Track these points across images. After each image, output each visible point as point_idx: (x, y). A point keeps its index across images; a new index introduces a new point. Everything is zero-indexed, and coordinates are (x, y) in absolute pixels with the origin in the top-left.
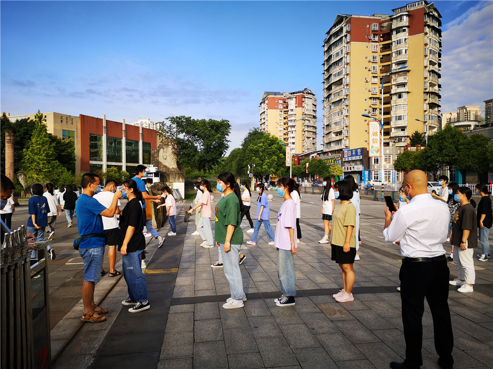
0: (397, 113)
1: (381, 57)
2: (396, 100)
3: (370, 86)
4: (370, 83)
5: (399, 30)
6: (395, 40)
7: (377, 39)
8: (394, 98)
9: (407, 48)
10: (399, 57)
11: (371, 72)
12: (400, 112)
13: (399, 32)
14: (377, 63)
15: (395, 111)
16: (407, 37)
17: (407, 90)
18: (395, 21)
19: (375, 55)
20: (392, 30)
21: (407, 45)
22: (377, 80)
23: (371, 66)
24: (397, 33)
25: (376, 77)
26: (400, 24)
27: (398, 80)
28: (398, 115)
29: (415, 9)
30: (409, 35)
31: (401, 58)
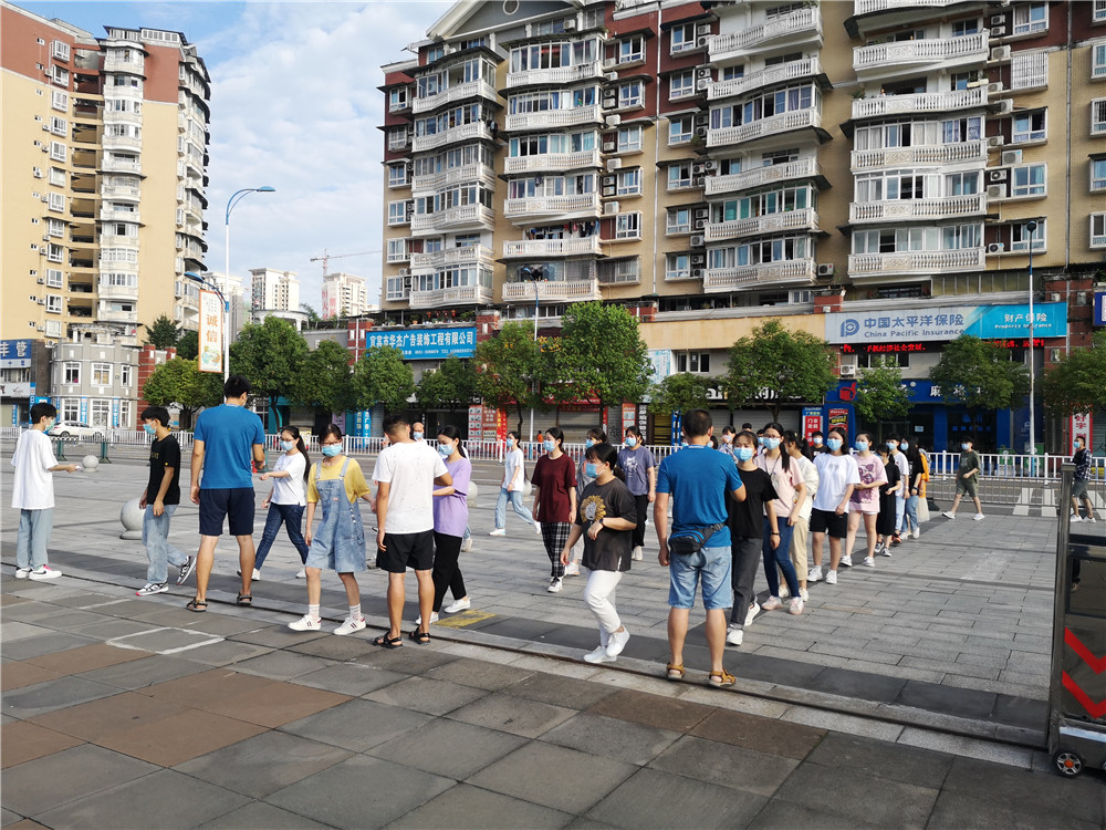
0: (114, 266)
1: (74, 126)
2: (111, 238)
3: (46, 191)
4: (47, 181)
5: (119, 78)
6: (111, 98)
7: (65, 80)
8: (107, 231)
9: (139, 126)
10: (120, 139)
11: (47, 156)
12: (121, 267)
13: (122, 83)
14: (63, 137)
15: (110, 263)
16: (140, 101)
17: (138, 220)
18: (110, 55)
19: (60, 117)
20: (103, 74)
21: (140, 119)
22: (64, 180)
23: (48, 141)
24: (116, 84)
25: (62, 171)
26: (124, 67)
27: (116, 192)
28: (116, 273)
29: (160, 44)
30: (144, 98)
31: (125, 144)
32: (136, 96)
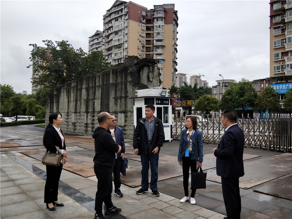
4: (140, 50)
6: (156, 25)
7: (145, 21)
9: (163, 32)
11: (141, 43)
14: (144, 37)
17: (163, 58)
18: (155, 13)
22: (144, 49)
23: (141, 38)
24: (157, 21)
25: (144, 46)
26: (159, 15)
29: (168, 8)
30: (165, 24)
31: (159, 37)
32: (163, 23)
